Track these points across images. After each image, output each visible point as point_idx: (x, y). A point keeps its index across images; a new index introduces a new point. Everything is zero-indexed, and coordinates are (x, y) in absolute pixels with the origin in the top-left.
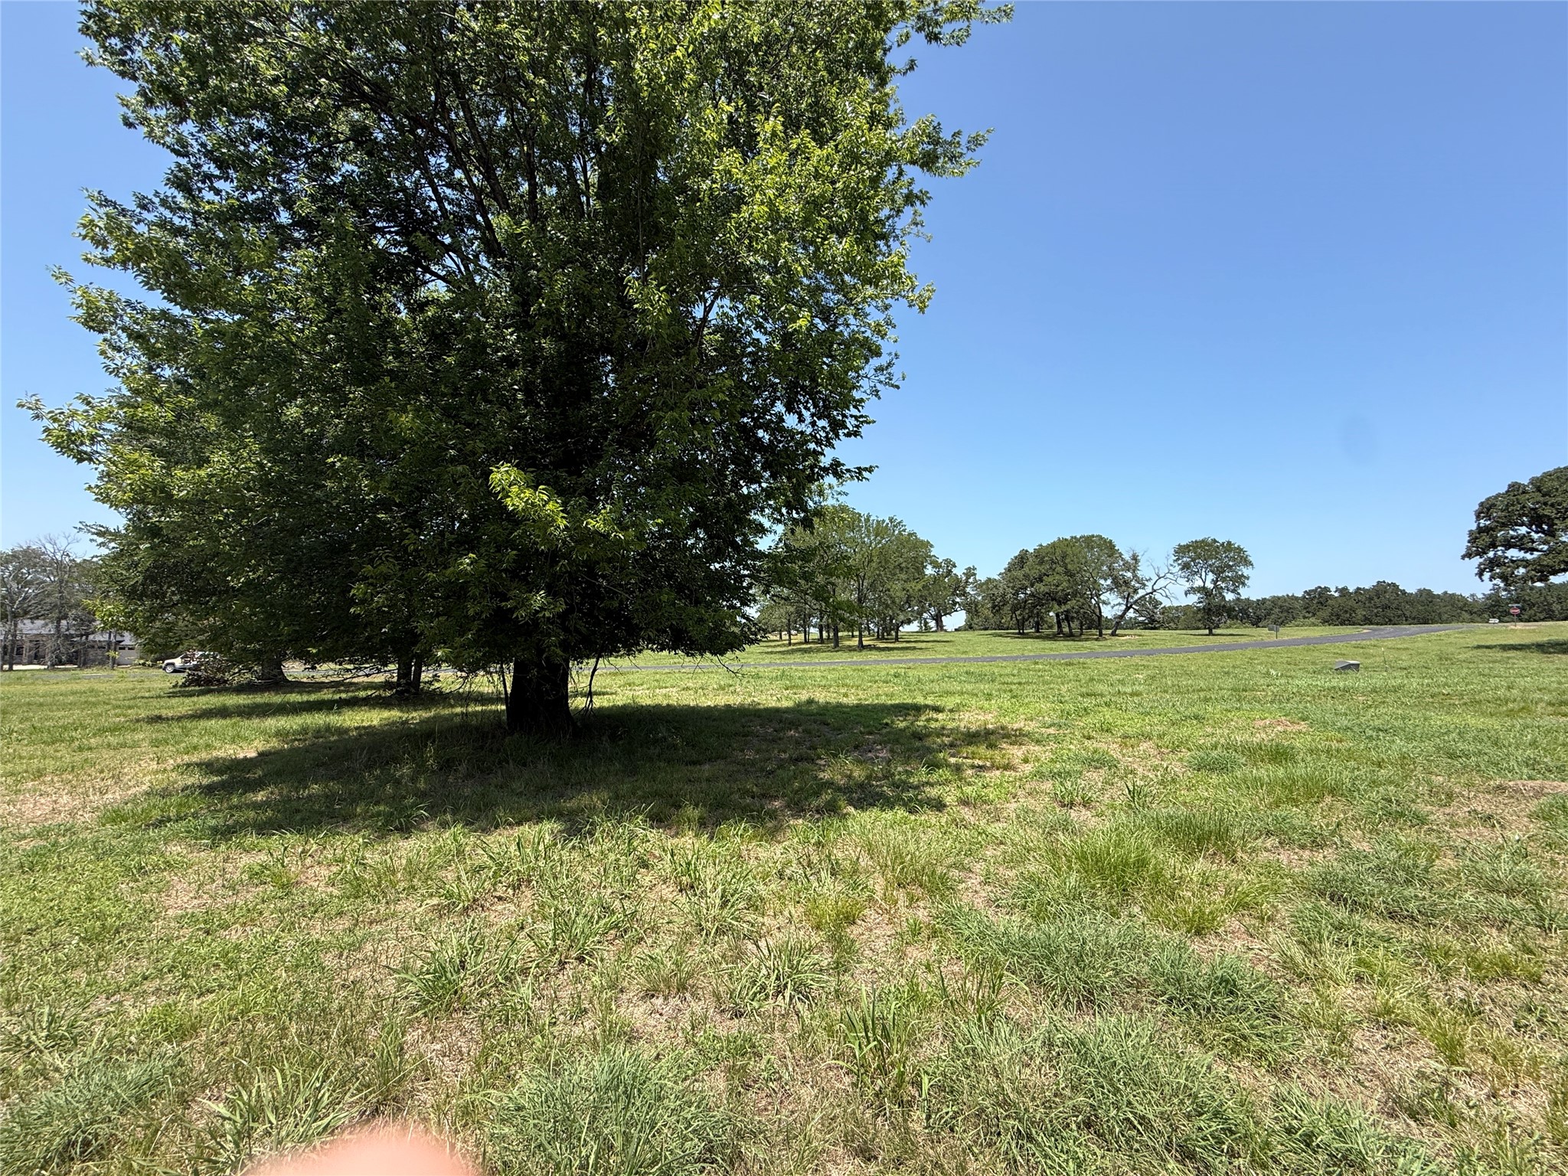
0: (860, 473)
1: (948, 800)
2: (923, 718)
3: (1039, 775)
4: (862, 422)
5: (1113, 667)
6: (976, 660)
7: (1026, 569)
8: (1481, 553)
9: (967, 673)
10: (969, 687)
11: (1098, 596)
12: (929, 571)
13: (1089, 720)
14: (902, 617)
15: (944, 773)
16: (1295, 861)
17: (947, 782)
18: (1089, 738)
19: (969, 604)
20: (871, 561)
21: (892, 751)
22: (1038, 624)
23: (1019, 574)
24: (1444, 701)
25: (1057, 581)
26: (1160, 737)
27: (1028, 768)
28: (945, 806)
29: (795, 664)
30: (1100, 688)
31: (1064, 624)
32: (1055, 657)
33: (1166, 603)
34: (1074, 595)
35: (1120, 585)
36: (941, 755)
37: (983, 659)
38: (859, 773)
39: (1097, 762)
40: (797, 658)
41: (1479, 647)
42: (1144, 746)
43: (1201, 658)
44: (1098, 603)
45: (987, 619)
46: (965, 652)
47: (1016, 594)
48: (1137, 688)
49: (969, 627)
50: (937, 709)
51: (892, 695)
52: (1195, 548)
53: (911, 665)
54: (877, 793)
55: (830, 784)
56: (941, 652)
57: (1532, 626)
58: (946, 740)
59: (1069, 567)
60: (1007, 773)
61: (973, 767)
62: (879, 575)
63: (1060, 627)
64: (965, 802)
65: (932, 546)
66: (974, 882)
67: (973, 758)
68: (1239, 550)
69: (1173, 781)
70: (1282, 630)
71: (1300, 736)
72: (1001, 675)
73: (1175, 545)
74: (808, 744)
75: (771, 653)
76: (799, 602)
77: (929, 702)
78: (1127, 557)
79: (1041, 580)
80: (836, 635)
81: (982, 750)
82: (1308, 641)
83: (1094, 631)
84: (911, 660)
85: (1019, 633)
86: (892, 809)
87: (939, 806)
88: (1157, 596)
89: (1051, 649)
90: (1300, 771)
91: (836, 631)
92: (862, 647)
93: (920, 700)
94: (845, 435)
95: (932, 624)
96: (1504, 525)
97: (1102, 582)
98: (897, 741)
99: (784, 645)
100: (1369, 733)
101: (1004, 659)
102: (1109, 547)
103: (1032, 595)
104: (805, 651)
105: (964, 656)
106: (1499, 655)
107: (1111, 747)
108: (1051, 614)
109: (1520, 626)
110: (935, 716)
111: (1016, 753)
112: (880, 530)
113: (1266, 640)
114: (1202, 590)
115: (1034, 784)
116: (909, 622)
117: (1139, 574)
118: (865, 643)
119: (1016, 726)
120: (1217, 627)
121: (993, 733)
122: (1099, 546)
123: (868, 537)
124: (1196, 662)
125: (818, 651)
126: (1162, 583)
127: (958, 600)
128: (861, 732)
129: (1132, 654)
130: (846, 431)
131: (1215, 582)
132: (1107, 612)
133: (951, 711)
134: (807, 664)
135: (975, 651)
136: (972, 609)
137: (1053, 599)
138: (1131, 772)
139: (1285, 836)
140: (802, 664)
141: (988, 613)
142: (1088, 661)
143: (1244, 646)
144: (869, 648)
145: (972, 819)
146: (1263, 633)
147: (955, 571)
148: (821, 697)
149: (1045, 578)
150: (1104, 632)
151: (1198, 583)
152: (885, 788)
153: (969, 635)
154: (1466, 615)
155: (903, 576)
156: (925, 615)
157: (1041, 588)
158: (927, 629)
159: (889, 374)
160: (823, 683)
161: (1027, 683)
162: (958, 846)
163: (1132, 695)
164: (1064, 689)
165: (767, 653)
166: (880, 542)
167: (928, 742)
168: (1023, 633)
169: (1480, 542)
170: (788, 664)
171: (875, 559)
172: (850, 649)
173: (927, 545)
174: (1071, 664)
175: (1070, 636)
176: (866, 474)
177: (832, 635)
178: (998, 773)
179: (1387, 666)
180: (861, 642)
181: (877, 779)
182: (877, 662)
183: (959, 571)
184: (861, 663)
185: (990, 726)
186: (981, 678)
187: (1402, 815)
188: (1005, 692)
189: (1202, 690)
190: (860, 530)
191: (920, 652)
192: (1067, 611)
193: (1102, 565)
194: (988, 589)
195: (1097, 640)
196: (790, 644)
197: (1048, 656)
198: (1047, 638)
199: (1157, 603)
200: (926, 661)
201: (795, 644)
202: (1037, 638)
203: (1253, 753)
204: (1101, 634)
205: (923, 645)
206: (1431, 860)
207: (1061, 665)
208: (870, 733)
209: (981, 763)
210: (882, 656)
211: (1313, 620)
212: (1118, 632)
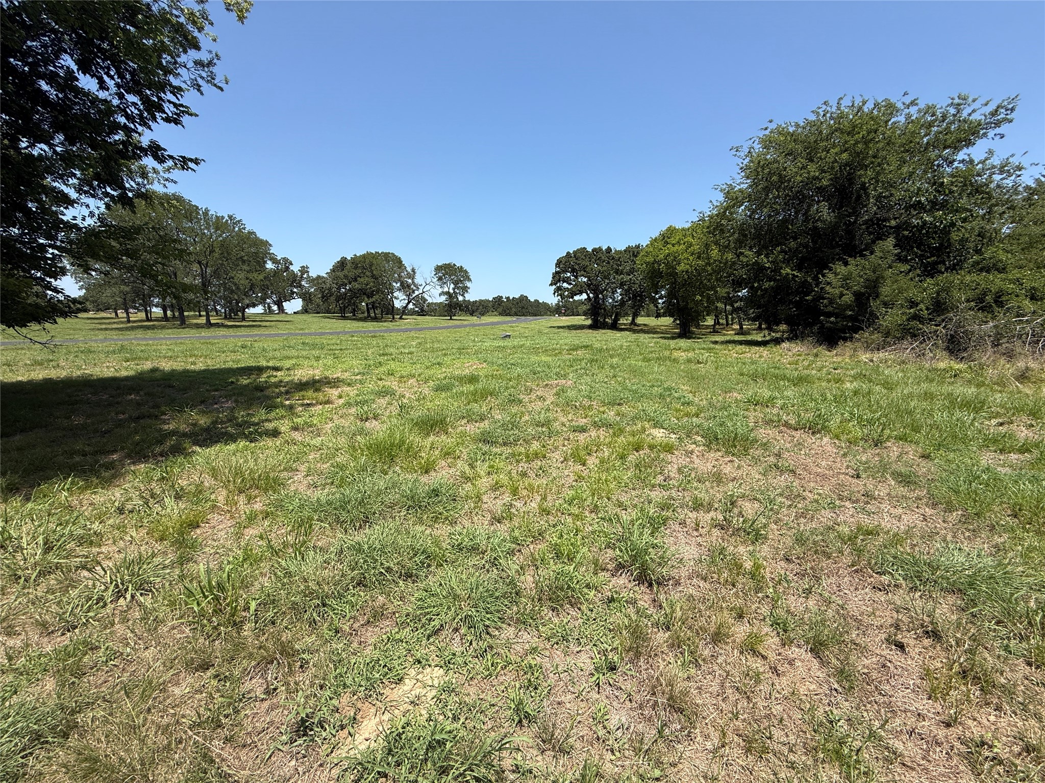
0: (184, 162)
1: (283, 429)
2: (265, 375)
3: (349, 405)
4: (183, 112)
5: (400, 338)
6: (310, 334)
7: (346, 272)
8: (555, 284)
9: (303, 343)
10: (304, 353)
11: (392, 293)
12: (270, 265)
13: (382, 369)
14: (247, 301)
15: (281, 412)
16: (473, 429)
17: (283, 417)
18: (381, 380)
19: (305, 294)
20: (212, 252)
21: (236, 401)
22: (354, 310)
23: (341, 274)
24: (535, 350)
25: (365, 281)
26: (419, 375)
27: (341, 401)
28: (280, 433)
29: (135, 339)
30: (392, 350)
31: (372, 311)
32: (365, 332)
33: (430, 300)
34: (377, 292)
35: (405, 287)
36: (279, 400)
37: (315, 334)
38: (203, 421)
39: (385, 392)
40: (140, 334)
41: (551, 327)
42: (411, 381)
43: (445, 332)
44: (392, 298)
45: (318, 306)
46: (302, 329)
47: (339, 288)
48: (411, 349)
49: (305, 311)
50: (277, 369)
51: (239, 361)
52: (445, 268)
53: (257, 338)
54: (222, 433)
55: (173, 433)
56: (283, 329)
57: (567, 318)
58: (283, 389)
59: (374, 272)
60: (327, 406)
61: (302, 405)
62: (222, 264)
63: (368, 312)
64: (295, 428)
65: (270, 245)
66: (299, 476)
67: (304, 399)
68: (466, 272)
69: (424, 398)
70: (482, 318)
71: (482, 369)
72: (328, 345)
73: (435, 265)
74: (151, 404)
75: (106, 329)
76: (134, 282)
77: (271, 364)
78: (409, 269)
79: (356, 280)
80: (181, 314)
81: (310, 393)
82: (493, 324)
83: (390, 316)
84: (256, 335)
85: (342, 316)
86: (235, 442)
87: (275, 433)
88: (426, 296)
89: (363, 327)
90: (480, 386)
91: (181, 311)
92: (209, 325)
93: (264, 363)
94: (163, 119)
95: (275, 308)
96: (563, 271)
97: (394, 284)
98: (240, 394)
99: (122, 323)
100: (509, 366)
101: (331, 334)
102: (398, 262)
103: (350, 290)
104: (148, 328)
105: (301, 332)
106: (556, 330)
107: (392, 383)
108: (363, 304)
109: (564, 318)
110: (275, 374)
111: (334, 393)
112: (219, 224)
113: (475, 323)
114: (448, 293)
115: (344, 411)
116: (254, 306)
117: (416, 281)
118: (212, 322)
119: (335, 376)
120: (455, 315)
121: (319, 381)
122: (393, 260)
123: (208, 229)
124: (442, 335)
125: (163, 327)
126: (427, 288)
127: (295, 290)
128: (207, 390)
129: (410, 330)
130: (164, 116)
131: (454, 289)
132: (398, 304)
133: (288, 369)
134: (151, 339)
135: (311, 328)
136: (306, 297)
137: (364, 294)
138: (403, 396)
139: (470, 418)
140: (145, 339)
141: (319, 301)
142: (385, 334)
143: (466, 326)
144: (217, 325)
145: (300, 438)
146: (474, 319)
147: (291, 268)
148: (166, 366)
149: (358, 279)
150: (395, 317)
151: (446, 289)
152: (230, 429)
153: (305, 317)
154: (549, 313)
155: (245, 267)
156: (268, 301)
157: (356, 286)
158: (271, 312)
159: (212, 72)
160: (170, 354)
161: (347, 349)
162: (288, 456)
163: (408, 354)
164: (370, 352)
165: (101, 329)
166: (221, 236)
167: (267, 392)
168: (344, 317)
169: (556, 278)
170: (128, 339)
171: (217, 250)
172: (198, 326)
173: (266, 244)
174: (375, 337)
175: (375, 319)
176: (191, 165)
177: (177, 314)
178: (320, 407)
179: (521, 336)
180: (208, 320)
181: (222, 423)
182: (225, 337)
183: (295, 268)
184: (209, 338)
185: (317, 378)
186: (314, 346)
187: (514, 400)
188: (330, 355)
189: (444, 349)
190: (199, 222)
191: (264, 329)
192: (373, 302)
193: (395, 273)
194: (318, 283)
195: (391, 321)
196: (129, 321)
197: (360, 331)
198: (361, 320)
199: (425, 300)
200: (269, 335)
201: (134, 322)
202: (354, 319)
203: (461, 380)
204: (393, 318)
205: (267, 324)
206: (521, 418)
207: (369, 337)
208: (216, 390)
209: (308, 402)
210: (231, 332)
211: (495, 313)
212: (403, 317)
